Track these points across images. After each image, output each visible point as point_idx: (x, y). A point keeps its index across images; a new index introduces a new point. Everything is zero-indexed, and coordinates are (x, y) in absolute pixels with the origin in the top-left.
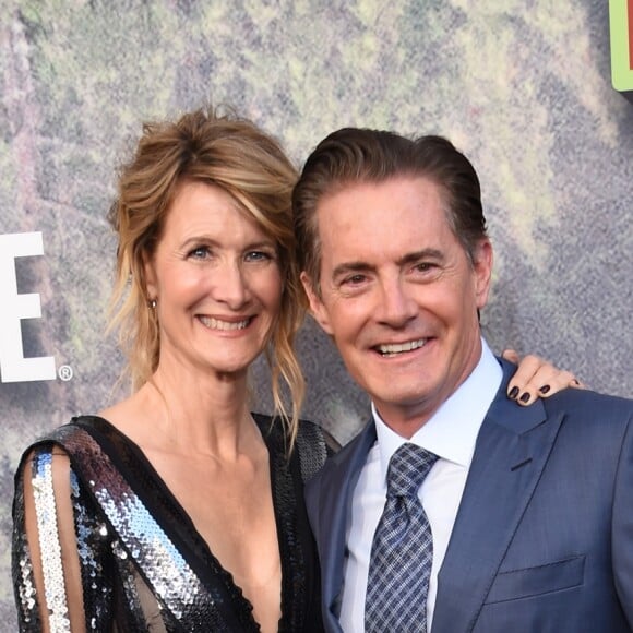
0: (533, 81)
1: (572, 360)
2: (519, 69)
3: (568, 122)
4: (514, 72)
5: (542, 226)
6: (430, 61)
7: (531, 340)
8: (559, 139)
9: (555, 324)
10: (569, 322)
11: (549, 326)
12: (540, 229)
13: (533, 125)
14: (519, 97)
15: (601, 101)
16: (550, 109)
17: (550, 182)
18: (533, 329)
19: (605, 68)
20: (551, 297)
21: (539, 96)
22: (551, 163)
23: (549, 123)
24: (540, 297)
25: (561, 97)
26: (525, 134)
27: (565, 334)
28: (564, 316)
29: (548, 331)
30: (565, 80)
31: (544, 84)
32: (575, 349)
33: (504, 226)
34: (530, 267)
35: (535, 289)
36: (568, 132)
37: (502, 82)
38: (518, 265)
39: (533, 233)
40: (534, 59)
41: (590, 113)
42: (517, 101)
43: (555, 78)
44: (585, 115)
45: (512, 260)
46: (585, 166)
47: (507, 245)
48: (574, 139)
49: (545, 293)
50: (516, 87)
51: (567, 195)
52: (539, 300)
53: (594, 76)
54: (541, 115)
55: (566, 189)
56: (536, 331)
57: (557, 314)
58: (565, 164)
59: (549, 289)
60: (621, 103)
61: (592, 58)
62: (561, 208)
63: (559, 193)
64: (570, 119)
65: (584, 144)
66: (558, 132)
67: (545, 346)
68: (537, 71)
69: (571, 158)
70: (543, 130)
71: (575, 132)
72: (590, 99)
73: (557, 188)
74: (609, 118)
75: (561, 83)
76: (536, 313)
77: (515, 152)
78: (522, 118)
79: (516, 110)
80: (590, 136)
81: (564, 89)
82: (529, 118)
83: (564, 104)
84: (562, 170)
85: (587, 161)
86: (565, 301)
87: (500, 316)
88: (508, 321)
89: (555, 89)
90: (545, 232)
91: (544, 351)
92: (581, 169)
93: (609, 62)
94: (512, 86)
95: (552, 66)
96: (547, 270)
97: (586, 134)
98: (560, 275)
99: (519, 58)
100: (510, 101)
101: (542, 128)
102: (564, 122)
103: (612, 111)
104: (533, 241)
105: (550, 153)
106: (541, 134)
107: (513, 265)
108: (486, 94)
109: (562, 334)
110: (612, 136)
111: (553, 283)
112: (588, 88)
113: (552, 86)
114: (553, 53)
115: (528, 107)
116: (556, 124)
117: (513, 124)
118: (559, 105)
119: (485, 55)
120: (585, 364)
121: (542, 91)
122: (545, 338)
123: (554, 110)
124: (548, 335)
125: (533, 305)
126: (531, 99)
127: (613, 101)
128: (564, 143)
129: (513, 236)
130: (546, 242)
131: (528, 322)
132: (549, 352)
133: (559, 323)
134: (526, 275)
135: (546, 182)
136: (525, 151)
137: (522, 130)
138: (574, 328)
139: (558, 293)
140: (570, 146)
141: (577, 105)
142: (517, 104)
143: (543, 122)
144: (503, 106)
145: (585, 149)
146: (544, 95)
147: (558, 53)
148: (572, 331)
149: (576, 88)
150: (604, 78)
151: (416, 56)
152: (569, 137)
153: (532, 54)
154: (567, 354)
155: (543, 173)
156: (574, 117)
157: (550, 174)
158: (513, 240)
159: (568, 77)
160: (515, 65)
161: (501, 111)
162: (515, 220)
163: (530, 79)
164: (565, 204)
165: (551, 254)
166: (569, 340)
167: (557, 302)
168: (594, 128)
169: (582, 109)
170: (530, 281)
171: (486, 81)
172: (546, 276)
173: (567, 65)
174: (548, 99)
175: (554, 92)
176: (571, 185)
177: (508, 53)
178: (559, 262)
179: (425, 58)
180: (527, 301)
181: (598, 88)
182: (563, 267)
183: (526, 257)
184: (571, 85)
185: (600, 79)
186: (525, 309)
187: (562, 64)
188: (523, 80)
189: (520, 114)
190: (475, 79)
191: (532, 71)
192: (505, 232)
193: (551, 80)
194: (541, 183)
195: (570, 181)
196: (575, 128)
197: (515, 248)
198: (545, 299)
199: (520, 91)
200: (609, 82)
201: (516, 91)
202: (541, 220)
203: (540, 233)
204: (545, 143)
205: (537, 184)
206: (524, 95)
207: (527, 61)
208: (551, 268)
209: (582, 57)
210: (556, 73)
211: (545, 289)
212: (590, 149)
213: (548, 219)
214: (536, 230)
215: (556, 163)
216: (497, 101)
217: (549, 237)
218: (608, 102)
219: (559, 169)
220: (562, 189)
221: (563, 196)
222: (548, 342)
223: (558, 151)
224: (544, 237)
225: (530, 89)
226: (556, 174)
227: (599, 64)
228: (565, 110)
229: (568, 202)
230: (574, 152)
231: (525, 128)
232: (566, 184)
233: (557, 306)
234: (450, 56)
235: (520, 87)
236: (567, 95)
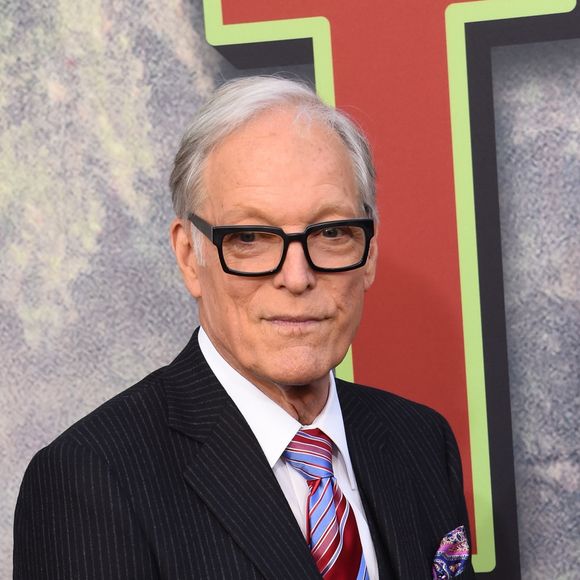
0: (128, 35)
1: (177, 309)
2: (113, 22)
3: (164, 75)
4: (109, 24)
5: (142, 178)
6: (24, 11)
7: (135, 289)
8: (157, 91)
9: (159, 274)
10: (173, 272)
11: (152, 276)
12: (140, 181)
13: (129, 77)
14: (115, 49)
15: (196, 55)
16: (146, 62)
17: (149, 133)
18: (137, 279)
19: (198, 23)
20: (154, 247)
21: (134, 49)
22: (149, 115)
23: (145, 76)
24: (143, 247)
25: (156, 50)
26: (122, 87)
27: (169, 284)
28: (167, 266)
29: (151, 281)
30: (159, 34)
31: (139, 37)
32: (180, 298)
33: (105, 176)
34: (132, 218)
35: (138, 239)
36: (165, 85)
37: (97, 34)
38: (120, 215)
39: (134, 184)
40: (129, 12)
41: (185, 67)
42: (112, 53)
43: (149, 31)
44: (180, 68)
45: (114, 211)
46: (183, 119)
47: (108, 195)
48: (171, 92)
49: (148, 243)
50: (111, 39)
51: (166, 147)
52: (142, 250)
53: (187, 29)
54: (138, 68)
55: (165, 141)
56: (140, 280)
57: (160, 264)
58: (164, 117)
59: (151, 239)
60: (216, 58)
61: (185, 13)
62: (161, 160)
63: (158, 145)
64: (165, 71)
65: (181, 97)
66: (155, 85)
67: (150, 296)
68: (131, 25)
69: (169, 111)
70: (140, 83)
71: (172, 85)
72: (185, 51)
73: (156, 140)
74: (205, 72)
75: (156, 37)
76: (139, 263)
77: (113, 103)
78: (118, 72)
79: (112, 61)
80: (186, 89)
81: (159, 43)
82: (126, 71)
83: (160, 56)
84: (160, 122)
85: (184, 114)
86: (168, 252)
87: (103, 265)
88: (112, 271)
89: (150, 43)
90: (145, 184)
91: (149, 301)
92: (178, 121)
93: (202, 17)
94: (107, 38)
95: (146, 20)
96: (149, 221)
97: (182, 88)
98: (162, 226)
99: (113, 11)
100: (106, 54)
101: (139, 80)
102: (160, 75)
103: (206, 64)
104: (134, 193)
105: (147, 105)
106: (138, 86)
107: (115, 215)
108: (81, 46)
109: (166, 284)
110: (208, 89)
111: (155, 233)
112: (183, 42)
113: (147, 39)
114: (147, 7)
115: (124, 60)
116: (152, 77)
117: (110, 76)
118: (154, 58)
119: (78, 7)
120: (190, 314)
121: (138, 44)
122: (149, 288)
123: (150, 64)
124: (152, 285)
125: (136, 255)
126: (126, 51)
127: (207, 56)
128: (161, 95)
129: (114, 187)
130: (147, 194)
131: (132, 271)
132: (153, 302)
133: (163, 273)
134: (128, 225)
135: (145, 134)
136: (123, 103)
137: (120, 82)
138: (177, 277)
139: (161, 243)
140: (167, 99)
141: (171, 59)
142: (112, 56)
143: (139, 75)
144: (99, 58)
145: (183, 102)
146: (139, 48)
147: (151, 7)
148: (176, 281)
149: (171, 42)
150: (198, 32)
151: (10, 6)
152: (165, 89)
153: (126, 7)
154: (171, 303)
155: (142, 125)
156: (170, 70)
157: (149, 127)
158: (113, 190)
159: (163, 31)
160: (110, 18)
161: (98, 63)
162: (116, 171)
163: (125, 32)
164: (165, 155)
165: (153, 205)
166: (173, 291)
167: (160, 252)
168: (190, 82)
169: (178, 62)
170: (132, 231)
171: (81, 33)
172: (148, 227)
173: (161, 19)
174: (143, 52)
175: (149, 45)
176: (170, 138)
177: (102, 6)
178: (161, 213)
179: (19, 8)
180: (130, 251)
181: (192, 42)
182: (164, 218)
183: (127, 208)
184: (166, 39)
185: (195, 34)
186: (129, 259)
187: (156, 18)
188: (118, 32)
189: (116, 66)
190: (70, 30)
191: (126, 24)
192: (106, 182)
193: (146, 34)
194: (141, 135)
195: (168, 134)
196: (171, 82)
197: (116, 198)
198: (148, 250)
199: (115, 43)
200: (203, 37)
201: (111, 44)
202: (141, 172)
203: (140, 184)
204: (143, 95)
205: (136, 136)
206: (120, 48)
207: (121, 14)
208: (153, 219)
209: (175, 12)
210: (150, 27)
211: (148, 239)
212: (187, 102)
213: (149, 171)
214: (136, 181)
215: (154, 116)
216: (93, 52)
217: (150, 188)
218: (204, 55)
219: (157, 122)
220: (161, 141)
221: (162, 148)
222: (152, 292)
223: (156, 104)
224: (145, 188)
225: (125, 41)
226: (154, 127)
227: (192, 19)
228: (160, 63)
229: (168, 154)
230: (171, 105)
231: (123, 80)
232: (164, 137)
233: (160, 256)
234: (44, 7)
235: (115, 39)
236: (163, 48)
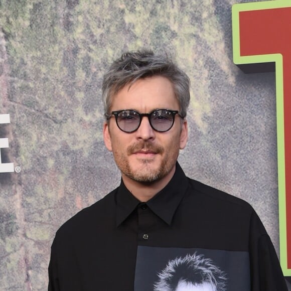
0: (202, 60)
1: (217, 168)
2: (197, 55)
3: (216, 76)
4: (195, 56)
5: (206, 116)
6: (162, 51)
7: (201, 160)
8: (213, 82)
9: (210, 154)
10: (216, 153)
11: (208, 155)
12: (204, 117)
13: (202, 76)
14: (197, 65)
15: (229, 68)
16: (209, 71)
17: (209, 99)
18: (201, 156)
19: (231, 55)
20: (208, 143)
21: (205, 66)
22: (209, 91)
23: (208, 76)
24: (204, 144)
25: (213, 66)
26: (199, 80)
27: (214, 158)
28: (214, 151)
29: (207, 157)
30: (215, 60)
31: (207, 61)
32: (218, 164)
33: (191, 115)
34: (201, 132)
35: (203, 140)
36: (216, 80)
37: (190, 60)
38: (196, 131)
39: (202, 119)
40: (203, 51)
41: (224, 73)
42: (196, 67)
43: (211, 59)
44: (222, 73)
45: (194, 129)
46: (222, 93)
47: (192, 123)
48: (218, 82)
49: (206, 142)
50: (196, 62)
51: (215, 104)
52: (204, 145)
53: (226, 58)
54: (206, 73)
55: (215, 102)
56: (203, 156)
57: (211, 150)
58: (215, 92)
59: (208, 140)
60: (237, 69)
61: (225, 52)
62: (213, 109)
63: (212, 103)
64: (217, 74)
65: (222, 84)
66: (212, 79)
67: (206, 163)
68: (204, 56)
69: (217, 90)
70: (206, 79)
71: (219, 80)
72: (225, 67)
73: (212, 101)
74: (232, 75)
75: (213, 61)
76: (203, 149)
77: (195, 87)
78: (198, 74)
79: (196, 70)
80: (224, 81)
81: (214, 63)
82: (201, 74)
83: (215, 69)
84: (214, 94)
85: (223, 91)
86: (214, 145)
87: (189, 150)
88: (192, 152)
89: (211, 63)
90: (206, 118)
91: (206, 164)
92: (221, 94)
93: (232, 53)
94: (194, 62)
95: (210, 54)
96: (207, 133)
97: (223, 81)
98: (212, 135)
99: (197, 51)
100: (193, 67)
101: (206, 78)
102: (214, 76)
103: (233, 72)
104: (202, 122)
105: (209, 88)
106: (205, 80)
107: (194, 131)
108: (184, 64)
109: (213, 158)
110: (233, 82)
111: (210, 138)
112: (224, 63)
113: (210, 62)
114: (210, 49)
115: (201, 70)
116: (211, 76)
117: (195, 76)
118: (213, 69)
119: (184, 49)
120: (221, 170)
121: (206, 64)
122: (206, 160)
123: (211, 71)
124: (207, 158)
125: (202, 147)
126: (202, 66)
128: (214, 84)
129: (194, 120)
130: (207, 122)
131: (200, 153)
132: (207, 165)
133: (212, 154)
134: (199, 135)
135: (207, 99)
136: (199, 87)
137: (198, 78)
138: (217, 156)
139: (211, 142)
140: (217, 85)
141: (219, 70)
142: (196, 68)
143: (206, 76)
144: (191, 69)
145: (223, 86)
146: (207, 65)
147: (212, 49)
148: (217, 157)
149: (219, 63)
150: (230, 59)
151: (157, 49)
152: (216, 81)
153: (202, 49)
154: (215, 166)
155: (206, 95)
156: (218, 74)
157: (209, 96)
158: (194, 121)
159: (216, 59)
160: (196, 53)
161: (190, 71)
162: (195, 113)
163: (201, 59)
164: (215, 107)
165: (209, 127)
166: (216, 161)
167: (211, 145)
168: (226, 79)
169: (222, 71)
170: (200, 137)
171: (184, 59)
172: (207, 135)
173: (216, 54)
174: (208, 67)
175: (211, 64)
176: (217, 100)
177: (193, 48)
178: (212, 130)
179: (161, 50)
180: (199, 145)
181: (228, 63)
182: (213, 132)
183: (199, 128)
184: (218, 62)
185: (229, 60)
186: (199, 148)
187: (214, 54)
188: (199, 59)
189: (197, 72)
190: (180, 58)
191: (202, 56)
192: (191, 118)
193: (210, 60)
194: (205, 99)
195: (216, 99)
196: (219, 78)
197: (195, 124)
198: (206, 144)
199: (197, 63)
200: (232, 61)
201: (196, 64)
202: (205, 114)
203: (204, 119)
204: (207, 83)
205: (204, 99)
206: (199, 65)
207: (200, 52)
208: (209, 132)
209: (222, 51)
210: (211, 57)
211: (206, 140)
212: (224, 86)
213: (208, 113)
214: (203, 117)
215: (211, 91)
216: (188, 67)
217: (208, 120)
218: (232, 68)
219: (212, 94)
220: (213, 102)
221: (214, 104)
222: (207, 161)
223: (212, 87)
224: (206, 120)
225: (201, 63)
226: (211, 96)
227: (228, 54)
228: (215, 71)
229: (216, 107)
230: (218, 88)
231: (199, 78)
232: (215, 100)
233: (211, 147)
234: (170, 49)
235: (198, 62)
236: (216, 65)
